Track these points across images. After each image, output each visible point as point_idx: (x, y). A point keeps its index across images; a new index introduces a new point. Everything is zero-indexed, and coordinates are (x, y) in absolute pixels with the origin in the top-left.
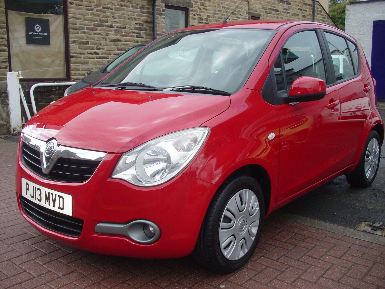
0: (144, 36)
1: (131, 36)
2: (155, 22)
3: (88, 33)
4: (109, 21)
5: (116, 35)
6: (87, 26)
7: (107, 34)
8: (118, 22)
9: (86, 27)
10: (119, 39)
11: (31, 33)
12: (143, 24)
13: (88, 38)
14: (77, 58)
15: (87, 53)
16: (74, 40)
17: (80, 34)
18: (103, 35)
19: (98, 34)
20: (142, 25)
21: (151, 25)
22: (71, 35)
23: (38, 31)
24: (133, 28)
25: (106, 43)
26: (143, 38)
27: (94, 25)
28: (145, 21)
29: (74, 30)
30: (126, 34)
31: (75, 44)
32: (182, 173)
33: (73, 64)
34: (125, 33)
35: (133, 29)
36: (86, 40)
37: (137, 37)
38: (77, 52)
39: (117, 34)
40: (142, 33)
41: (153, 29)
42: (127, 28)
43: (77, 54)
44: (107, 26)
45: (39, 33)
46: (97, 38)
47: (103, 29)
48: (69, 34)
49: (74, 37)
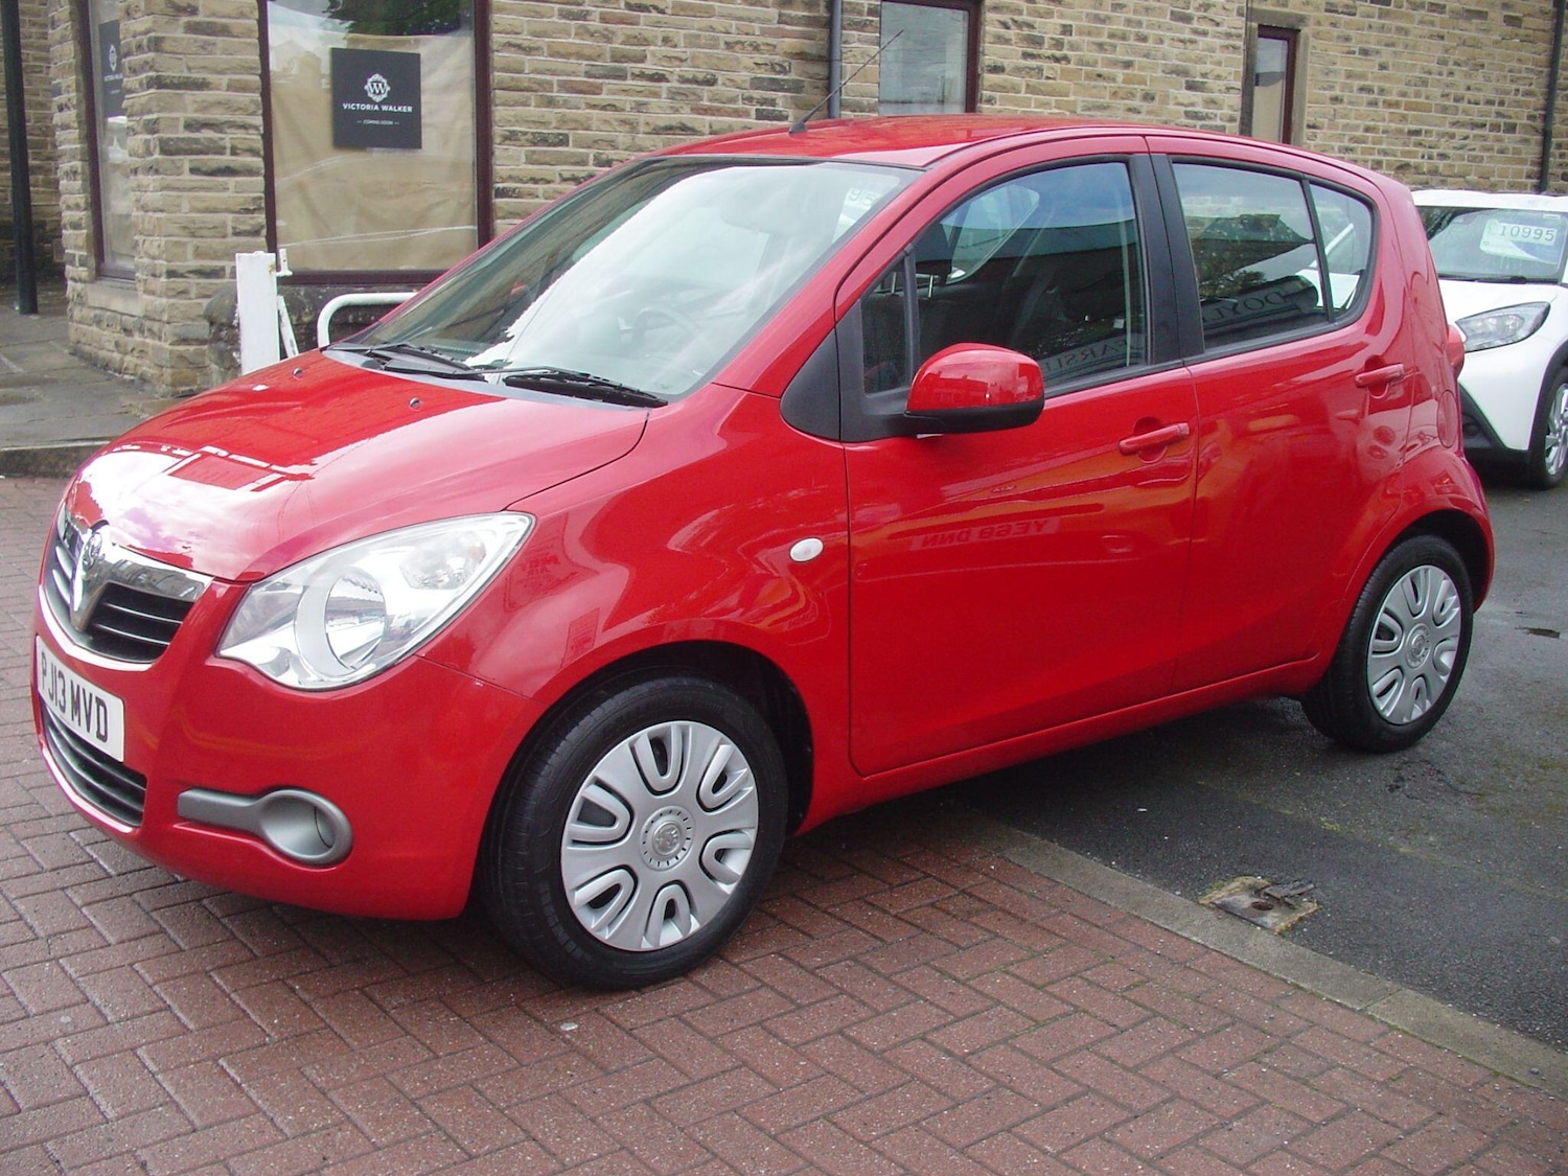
0: (791, 113)
1: (737, 113)
2: (837, 56)
3: (566, 104)
4: (649, 56)
5: (677, 111)
6: (561, 78)
7: (639, 107)
8: (686, 60)
9: (558, 81)
10: (683, 121)
11: (352, 106)
12: (786, 64)
13: (563, 121)
14: (522, 198)
15: (558, 179)
16: (509, 131)
17: (536, 106)
18: (623, 110)
19: (604, 108)
20: (784, 71)
21: (820, 70)
22: (499, 113)
23: (378, 99)
24: (744, 81)
25: (633, 139)
26: (786, 118)
27: (588, 74)
28: (797, 54)
29: (512, 93)
30: (716, 104)
31: (514, 145)
32: (419, 654)
33: (504, 218)
34: (710, 100)
35: (747, 85)
36: (556, 131)
37: (760, 115)
38: (521, 174)
39: (679, 105)
40: (780, 102)
41: (828, 85)
42: (719, 82)
43: (521, 181)
44: (642, 76)
45: (380, 104)
46: (600, 120)
47: (624, 87)
48: (493, 108)
49: (510, 118)
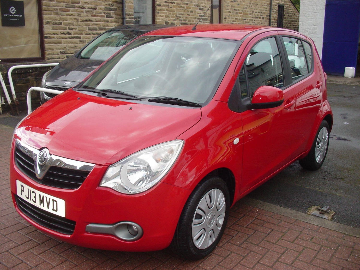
0: (114, 16)
1: (102, 16)
2: (124, 2)
3: (61, 14)
4: (80, 2)
5: (88, 16)
6: (60, 8)
7: (79, 15)
8: (89, 3)
9: (59, 8)
10: (90, 19)
11: (6, 15)
12: (113, 4)
13: (61, 19)
14: (51, 38)
15: (60, 34)
16: (47, 21)
17: (54, 15)
18: (75, 16)
19: (70, 15)
20: (112, 6)
21: (120, 5)
22: (45, 17)
23: (13, 13)
24: (103, 8)
25: (78, 23)
26: (113, 17)
27: (66, 7)
28: (115, 2)
29: (48, 12)
30: (97, 14)
31: (49, 25)
32: (161, 181)
33: (47, 44)
34: (95, 13)
35: (104, 9)
36: (59, 21)
37: (107, 17)
38: (51, 32)
39: (88, 14)
40: (111, 14)
41: (123, 9)
42: (97, 9)
43: (51, 34)
44: (79, 7)
45: (14, 15)
46: (69, 18)
47: (75, 10)
48: (43, 16)
49: (47, 18)
